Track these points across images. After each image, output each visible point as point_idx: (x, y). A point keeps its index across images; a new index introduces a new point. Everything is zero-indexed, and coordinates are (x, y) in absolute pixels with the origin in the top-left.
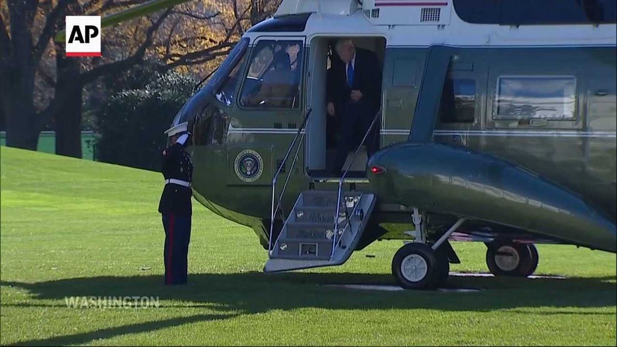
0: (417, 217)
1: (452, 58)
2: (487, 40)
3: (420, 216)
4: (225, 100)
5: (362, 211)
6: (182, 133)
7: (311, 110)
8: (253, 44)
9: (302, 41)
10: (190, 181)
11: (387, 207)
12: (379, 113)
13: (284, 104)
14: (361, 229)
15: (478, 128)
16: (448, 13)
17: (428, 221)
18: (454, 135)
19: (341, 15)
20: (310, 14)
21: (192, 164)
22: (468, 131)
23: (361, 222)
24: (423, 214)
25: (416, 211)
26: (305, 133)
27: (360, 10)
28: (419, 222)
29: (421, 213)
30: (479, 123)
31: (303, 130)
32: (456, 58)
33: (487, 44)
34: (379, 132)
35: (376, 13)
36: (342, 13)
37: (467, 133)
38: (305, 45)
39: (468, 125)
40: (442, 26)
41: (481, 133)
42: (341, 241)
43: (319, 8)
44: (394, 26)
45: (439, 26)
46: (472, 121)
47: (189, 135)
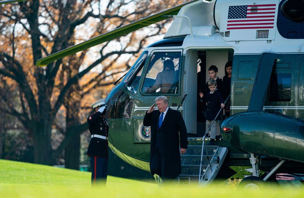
0: (253, 160)
1: (276, 60)
2: (299, 49)
3: (255, 159)
4: (133, 91)
5: (218, 158)
6: (102, 106)
7: (186, 95)
8: (150, 55)
9: (181, 52)
10: (107, 136)
11: (235, 156)
12: (229, 96)
13: (169, 92)
14: (218, 169)
15: (293, 104)
16: (274, 32)
17: (261, 163)
18: (278, 110)
19: (206, 36)
20: (186, 35)
21: (108, 125)
22: (287, 107)
23: (218, 164)
24: (257, 158)
25: (252, 155)
26: (182, 109)
27: (218, 33)
28: (255, 163)
29: (256, 158)
30: (294, 101)
31: (180, 107)
32: (278, 60)
33: (299, 52)
34: (230, 108)
35: (227, 34)
36: (206, 35)
37: (286, 108)
38: (183, 54)
39: (287, 103)
40: (270, 41)
41: (295, 108)
42: (204, 176)
43: (192, 32)
44: (239, 41)
45: (268, 41)
46: (289, 100)
47: (106, 107)
